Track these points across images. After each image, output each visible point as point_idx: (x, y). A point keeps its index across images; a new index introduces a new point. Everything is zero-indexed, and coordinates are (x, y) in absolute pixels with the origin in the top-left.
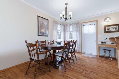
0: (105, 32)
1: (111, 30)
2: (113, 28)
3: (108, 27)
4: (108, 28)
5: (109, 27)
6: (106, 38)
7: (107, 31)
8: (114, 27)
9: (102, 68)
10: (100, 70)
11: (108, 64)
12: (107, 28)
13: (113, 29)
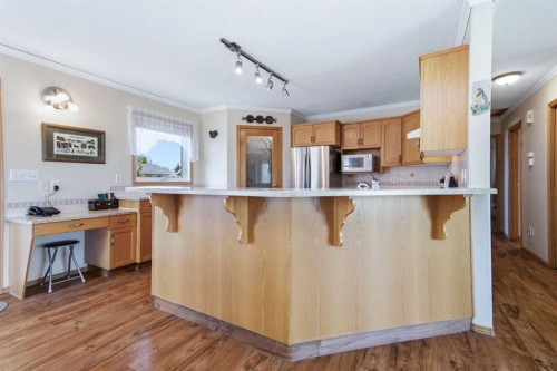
0: (49, 156)
1: (76, 150)
2: (84, 146)
3: (61, 135)
4: (63, 139)
5: (66, 136)
6: (57, 188)
7: (57, 151)
8: (86, 139)
9: (110, 334)
10: (117, 347)
11: (100, 305)
12: (58, 138)
13: (80, 149)
